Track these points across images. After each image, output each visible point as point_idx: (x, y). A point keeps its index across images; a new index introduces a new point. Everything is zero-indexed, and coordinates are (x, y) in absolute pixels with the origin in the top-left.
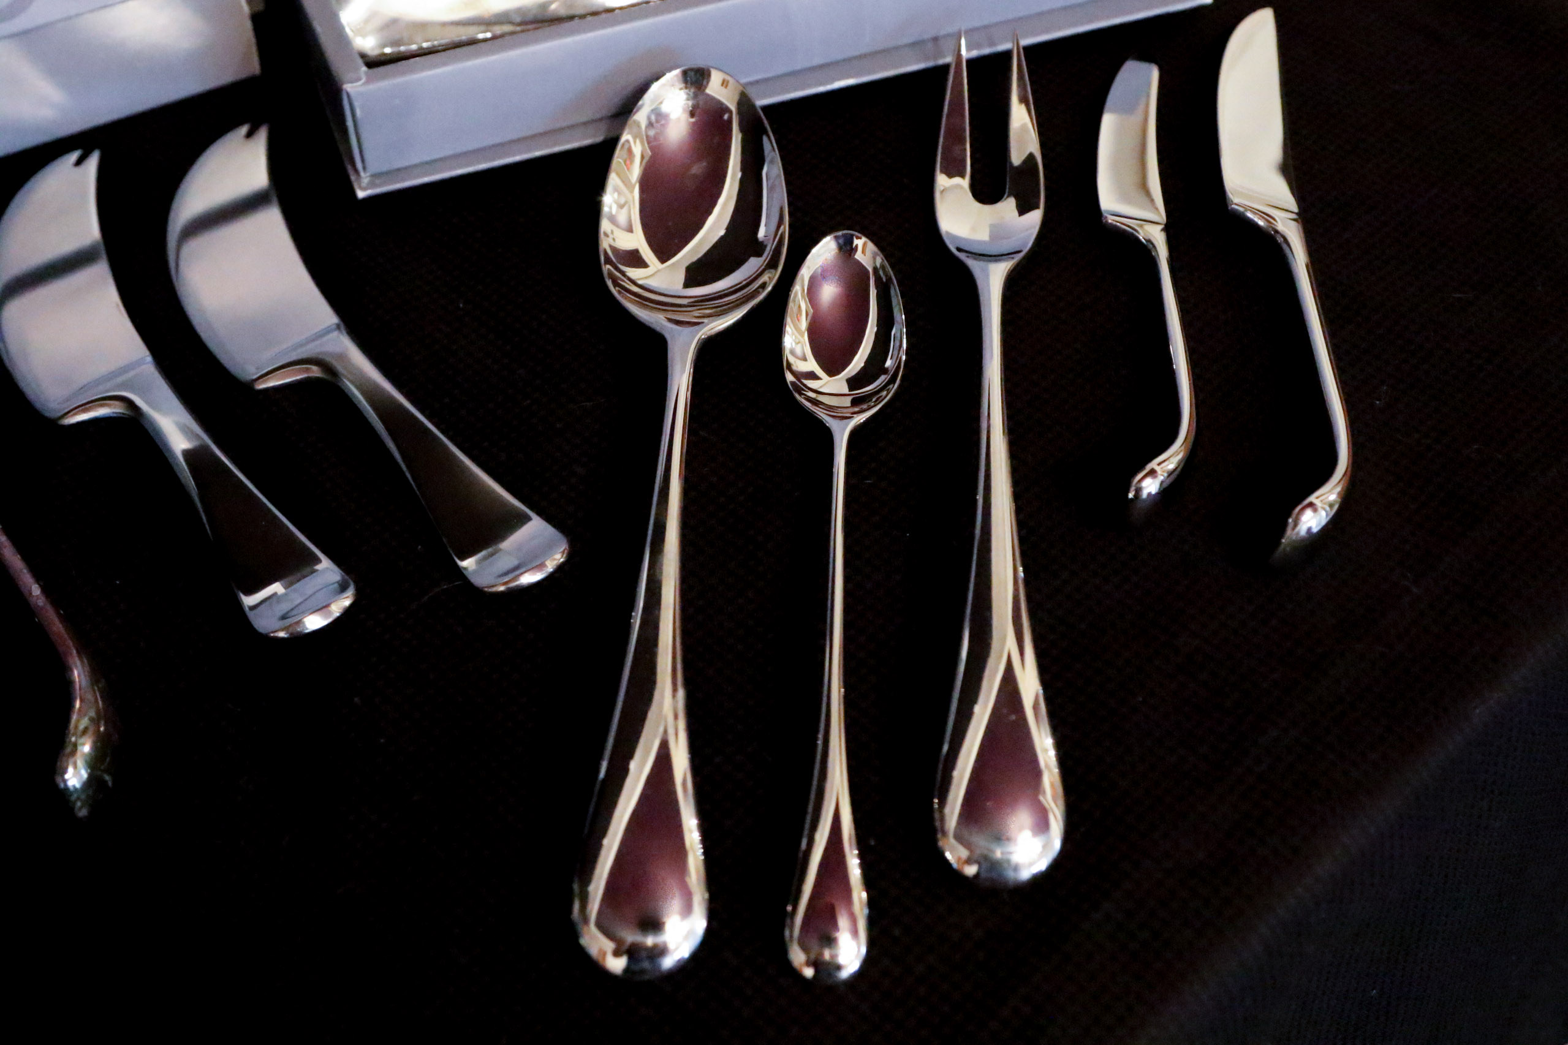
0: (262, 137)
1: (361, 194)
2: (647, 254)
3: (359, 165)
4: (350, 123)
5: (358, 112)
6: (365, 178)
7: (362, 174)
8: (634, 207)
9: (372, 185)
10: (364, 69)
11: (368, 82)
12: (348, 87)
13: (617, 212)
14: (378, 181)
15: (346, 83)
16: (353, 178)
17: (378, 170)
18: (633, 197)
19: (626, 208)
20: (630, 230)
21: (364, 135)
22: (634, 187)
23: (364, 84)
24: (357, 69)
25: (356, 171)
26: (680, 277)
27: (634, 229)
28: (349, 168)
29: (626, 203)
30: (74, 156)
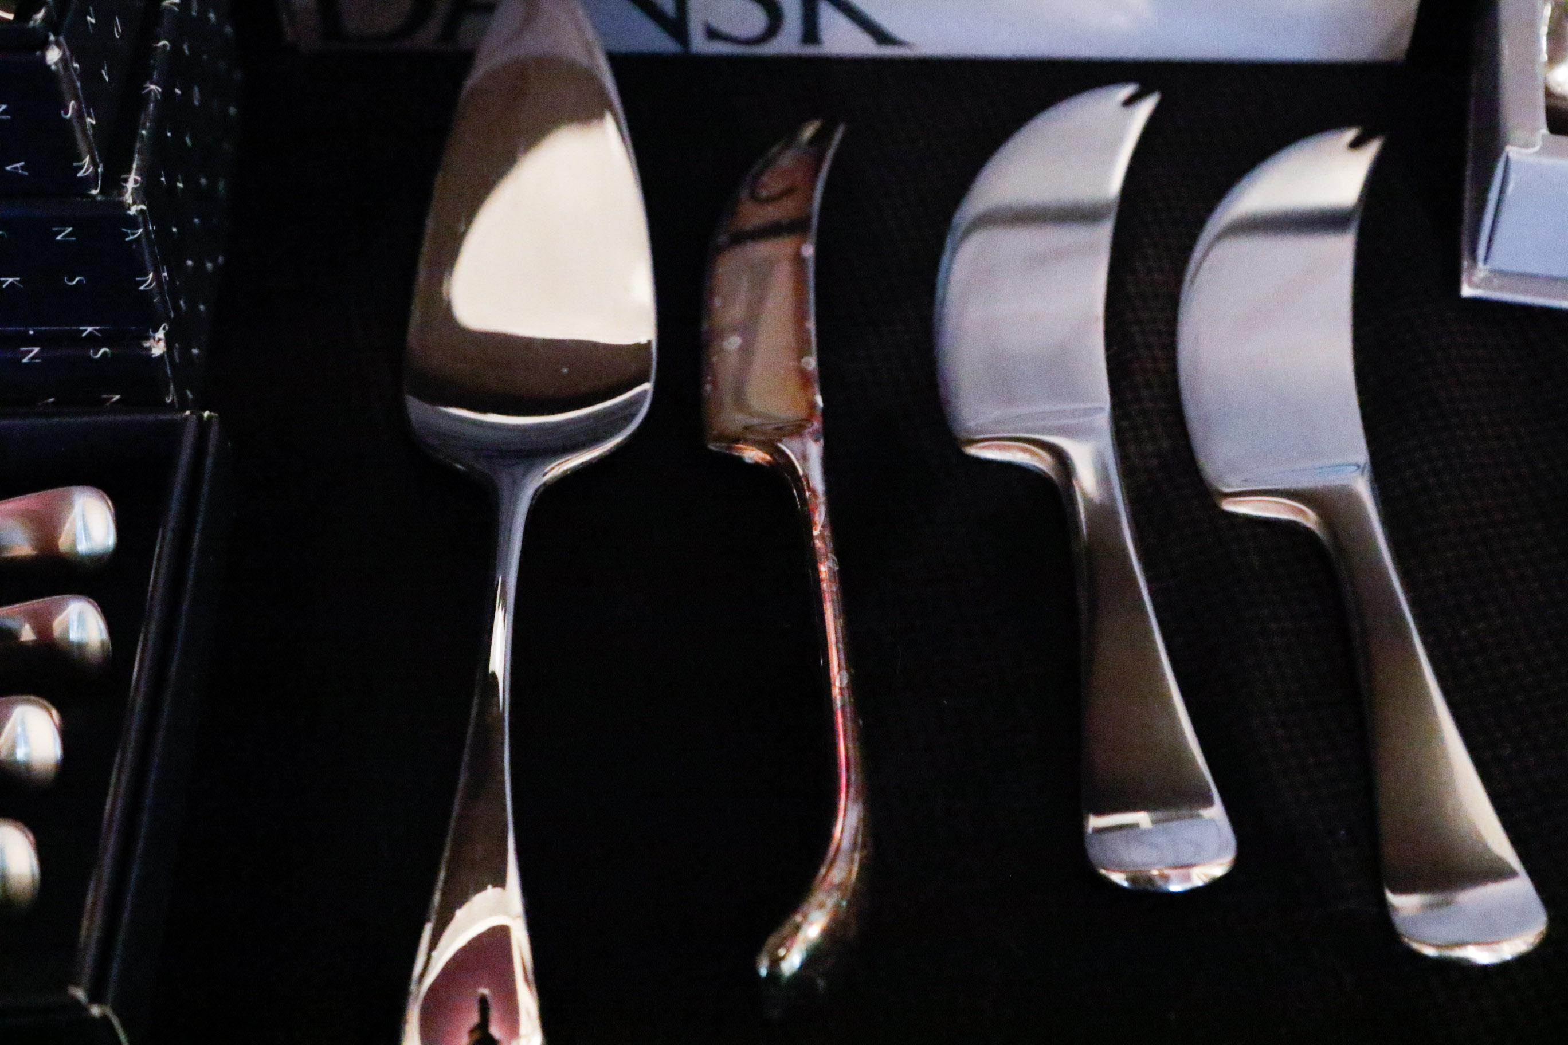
0: (1373, 148)
1: (1467, 291)
3: (1481, 252)
4: (1493, 196)
5: (1511, 188)
6: (1482, 271)
7: (1480, 265)
9: (1486, 283)
10: (1544, 130)
11: (1540, 153)
12: (1512, 151)
14: (1496, 281)
15: (1514, 145)
16: (1465, 263)
17: (1504, 267)
21: (1505, 217)
23: (1535, 153)
24: (1535, 130)
25: (1474, 258)
28: (1466, 253)
30: (1127, 90)
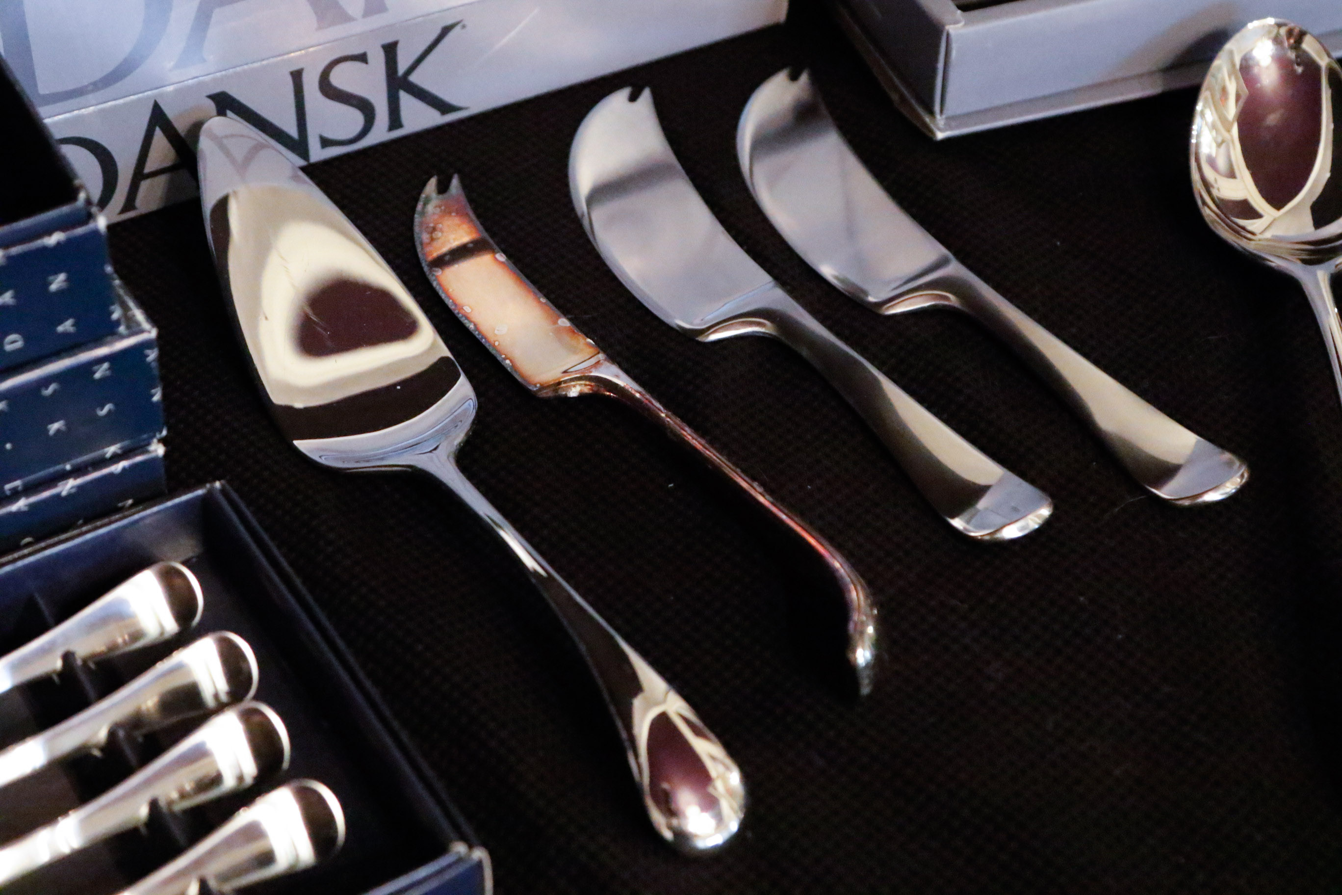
1: (940, 136)
2: (1258, 202)
3: (937, 108)
4: (941, 65)
5: (954, 54)
6: (940, 120)
7: (938, 117)
8: (1234, 149)
9: (948, 127)
10: (959, 12)
11: (965, 24)
12: (949, 29)
13: (1217, 153)
14: (953, 124)
15: (948, 24)
16: (931, 121)
17: (957, 113)
18: (1232, 136)
19: (1224, 146)
20: (1232, 175)
22: (1232, 124)
24: (952, 12)
26: (1307, 219)
27: (1237, 173)
29: (1223, 142)
30: (625, 93)
